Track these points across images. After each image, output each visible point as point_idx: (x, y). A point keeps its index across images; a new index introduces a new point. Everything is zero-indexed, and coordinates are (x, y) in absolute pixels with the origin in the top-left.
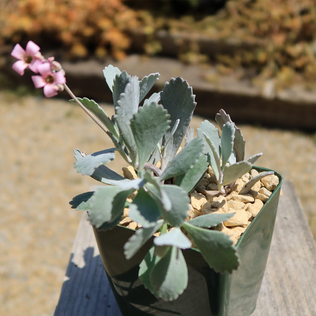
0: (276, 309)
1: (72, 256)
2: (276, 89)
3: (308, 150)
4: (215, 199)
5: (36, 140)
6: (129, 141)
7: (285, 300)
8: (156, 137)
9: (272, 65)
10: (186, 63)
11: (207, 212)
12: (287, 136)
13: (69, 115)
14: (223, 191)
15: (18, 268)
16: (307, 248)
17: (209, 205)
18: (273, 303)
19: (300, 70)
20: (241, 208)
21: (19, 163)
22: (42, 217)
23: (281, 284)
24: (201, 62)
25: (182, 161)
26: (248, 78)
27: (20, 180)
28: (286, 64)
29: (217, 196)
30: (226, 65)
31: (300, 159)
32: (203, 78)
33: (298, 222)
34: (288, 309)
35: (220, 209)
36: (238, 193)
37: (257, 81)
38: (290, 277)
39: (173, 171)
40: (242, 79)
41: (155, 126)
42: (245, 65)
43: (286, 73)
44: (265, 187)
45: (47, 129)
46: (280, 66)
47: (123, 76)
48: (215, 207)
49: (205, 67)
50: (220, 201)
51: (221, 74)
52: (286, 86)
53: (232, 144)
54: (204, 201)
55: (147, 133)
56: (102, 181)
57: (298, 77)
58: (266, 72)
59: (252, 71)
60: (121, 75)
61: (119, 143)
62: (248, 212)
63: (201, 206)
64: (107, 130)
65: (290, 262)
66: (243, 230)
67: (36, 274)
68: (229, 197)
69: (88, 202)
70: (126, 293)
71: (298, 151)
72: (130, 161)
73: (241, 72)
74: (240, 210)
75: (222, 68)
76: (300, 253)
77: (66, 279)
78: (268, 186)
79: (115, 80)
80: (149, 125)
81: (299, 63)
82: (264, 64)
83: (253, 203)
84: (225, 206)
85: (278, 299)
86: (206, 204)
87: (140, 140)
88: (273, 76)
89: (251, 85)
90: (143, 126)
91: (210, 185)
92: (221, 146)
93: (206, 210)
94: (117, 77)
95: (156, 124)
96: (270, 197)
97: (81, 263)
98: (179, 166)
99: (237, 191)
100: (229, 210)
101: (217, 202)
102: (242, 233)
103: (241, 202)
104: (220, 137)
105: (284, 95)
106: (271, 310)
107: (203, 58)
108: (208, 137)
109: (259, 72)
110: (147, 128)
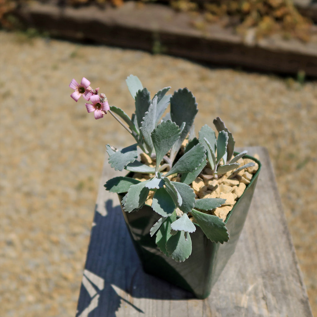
0: (250, 253)
1: (96, 206)
2: (257, 37)
3: (281, 93)
4: (210, 183)
5: (46, 77)
6: (149, 142)
7: (256, 246)
8: (170, 144)
9: (254, 15)
10: (178, 10)
11: (204, 194)
12: (264, 80)
13: (73, 56)
14: (216, 176)
15: (38, 188)
16: (275, 206)
17: (206, 188)
18: (247, 248)
19: (279, 20)
20: (229, 191)
21: (33, 99)
22: (55, 146)
23: (254, 233)
24: (191, 10)
25: (189, 162)
26: (232, 26)
27: (35, 114)
28: (267, 14)
29: (212, 179)
30: (213, 13)
31: (273, 101)
32: (192, 26)
33: (269, 183)
34: (258, 252)
35: (214, 192)
36: (228, 177)
37: (240, 29)
38: (261, 228)
39: (182, 169)
40: (227, 27)
41: (169, 137)
42: (230, 13)
43: (267, 22)
44: (247, 171)
45: (55, 68)
46: (261, 15)
47: (144, 92)
48: (210, 189)
49: (194, 14)
50: (214, 185)
51: (209, 21)
52: (266, 34)
53: (226, 148)
54: (202, 184)
55: (163, 142)
56: (127, 169)
57: (277, 26)
58: (249, 21)
59: (236, 19)
60: (142, 91)
61: (139, 140)
62: (234, 194)
63: (200, 188)
64: (131, 132)
65: (261, 217)
66: (230, 208)
67: (53, 193)
68: (220, 181)
69: (118, 186)
70: (139, 238)
71: (272, 93)
72: (147, 152)
73: (226, 20)
74: (229, 193)
75: (210, 16)
76: (270, 209)
77: (94, 224)
78: (250, 170)
79: (138, 93)
80: (165, 136)
81: (279, 13)
82: (248, 13)
83: (238, 185)
84: (218, 190)
85: (251, 245)
86: (203, 187)
87: (158, 146)
88: (255, 25)
89: (234, 33)
90: (161, 137)
91: (206, 170)
92: (216, 145)
93: (203, 192)
94: (139, 91)
95: (171, 135)
96: (251, 180)
97: (104, 212)
98: (186, 166)
99: (226, 176)
100: (221, 194)
101: (212, 186)
102: (230, 212)
103: (229, 187)
104: (216, 138)
105: (263, 43)
106: (246, 254)
107: (193, 5)
108: (208, 143)
109: (242, 20)
110: (163, 138)
